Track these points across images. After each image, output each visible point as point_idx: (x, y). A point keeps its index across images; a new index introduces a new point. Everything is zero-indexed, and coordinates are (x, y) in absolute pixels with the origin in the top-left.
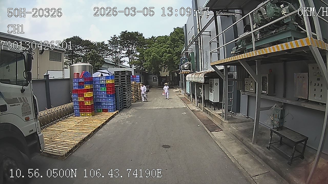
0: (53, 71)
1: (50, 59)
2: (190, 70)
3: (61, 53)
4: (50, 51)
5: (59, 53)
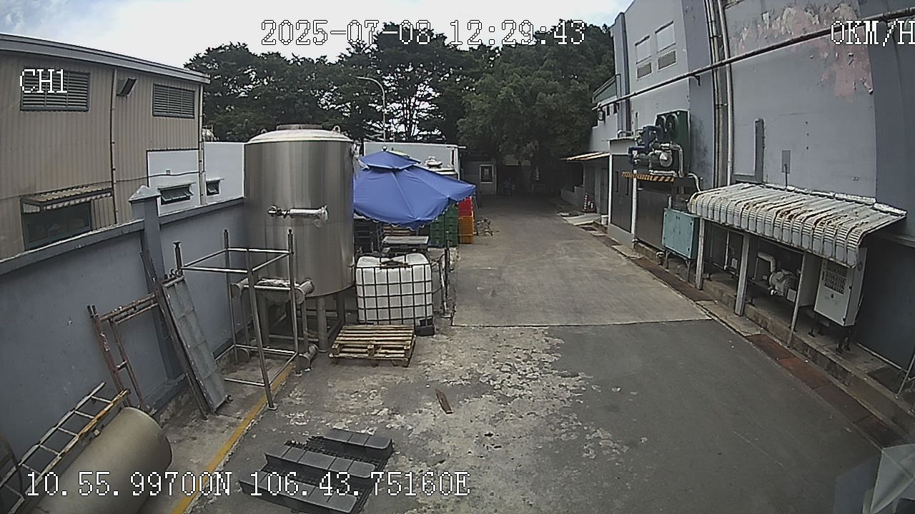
0: (167, 150)
1: (156, 113)
2: (677, 172)
3: (194, 91)
4: (156, 85)
5: (187, 90)
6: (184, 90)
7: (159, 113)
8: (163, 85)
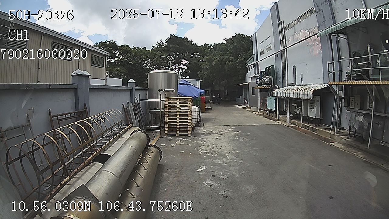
0: (95, 79)
1: (92, 65)
2: (271, 85)
3: (104, 58)
4: (92, 55)
6: (101, 57)
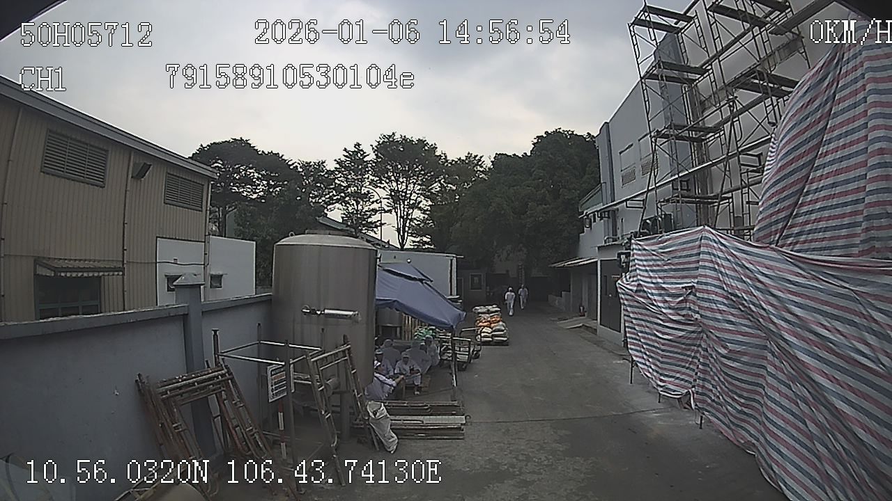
0: (176, 239)
1: (166, 201)
3: (203, 185)
4: (169, 174)
5: (196, 183)
6: (194, 182)
7: (170, 202)
8: (175, 174)
